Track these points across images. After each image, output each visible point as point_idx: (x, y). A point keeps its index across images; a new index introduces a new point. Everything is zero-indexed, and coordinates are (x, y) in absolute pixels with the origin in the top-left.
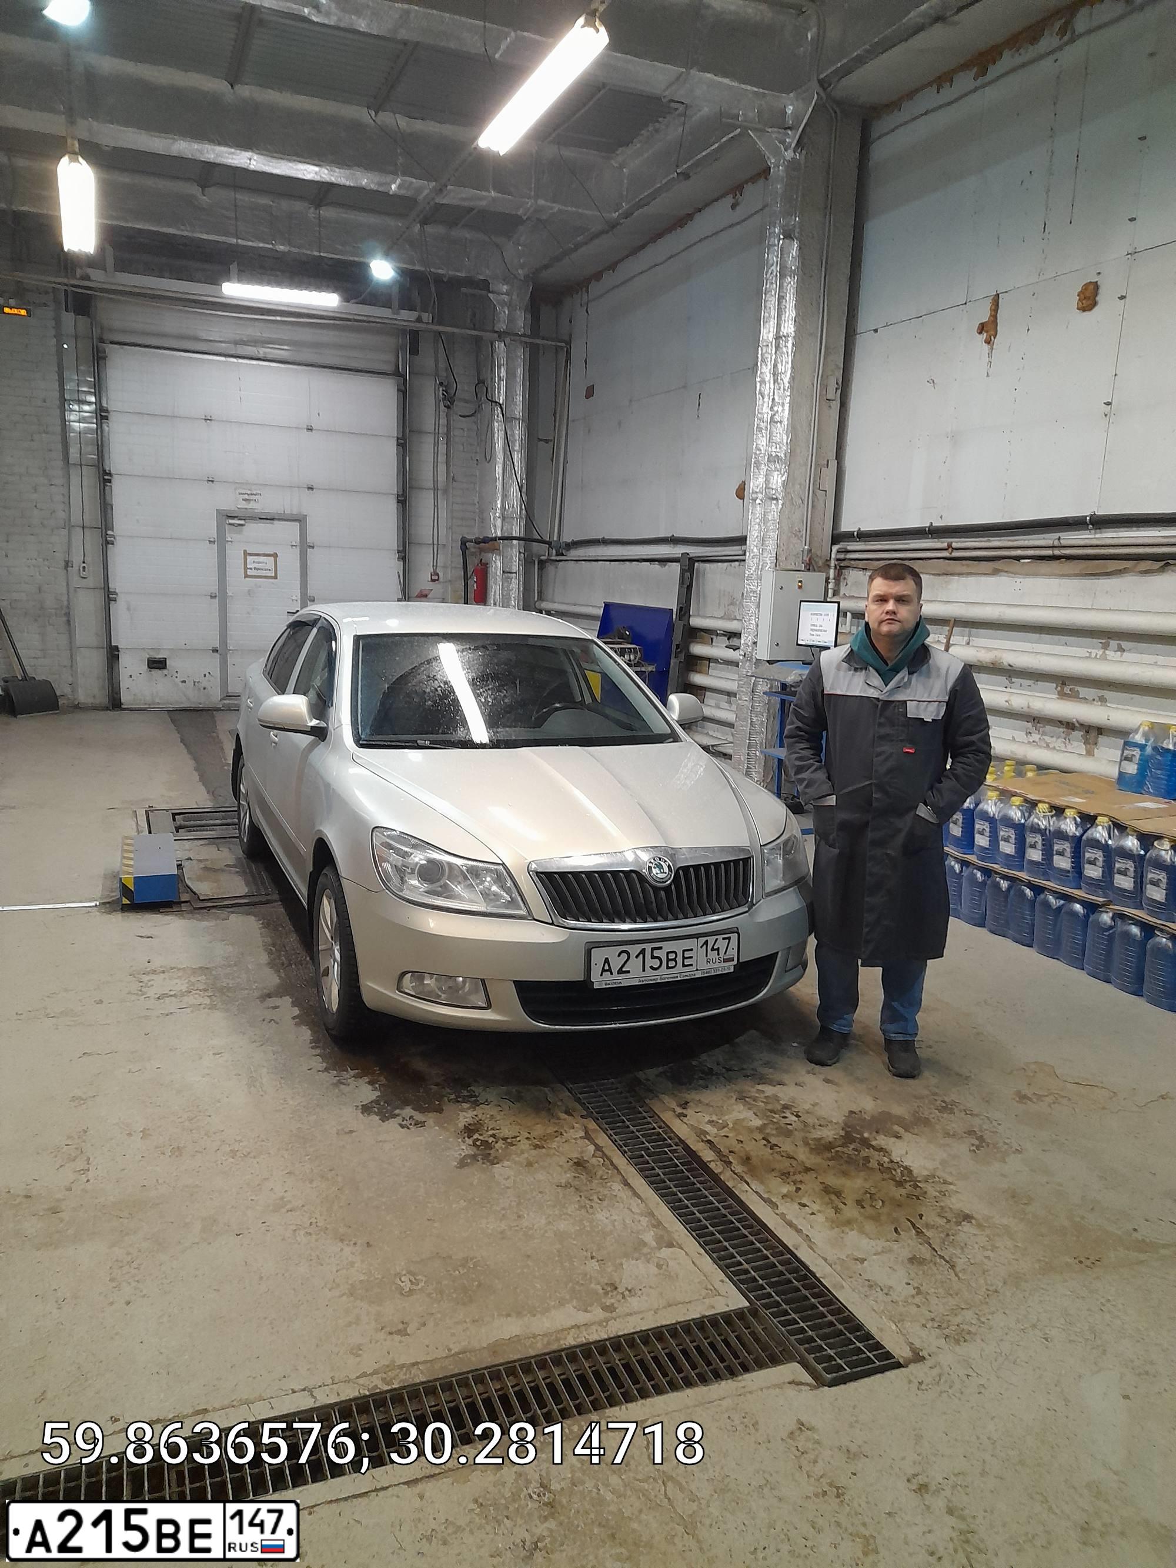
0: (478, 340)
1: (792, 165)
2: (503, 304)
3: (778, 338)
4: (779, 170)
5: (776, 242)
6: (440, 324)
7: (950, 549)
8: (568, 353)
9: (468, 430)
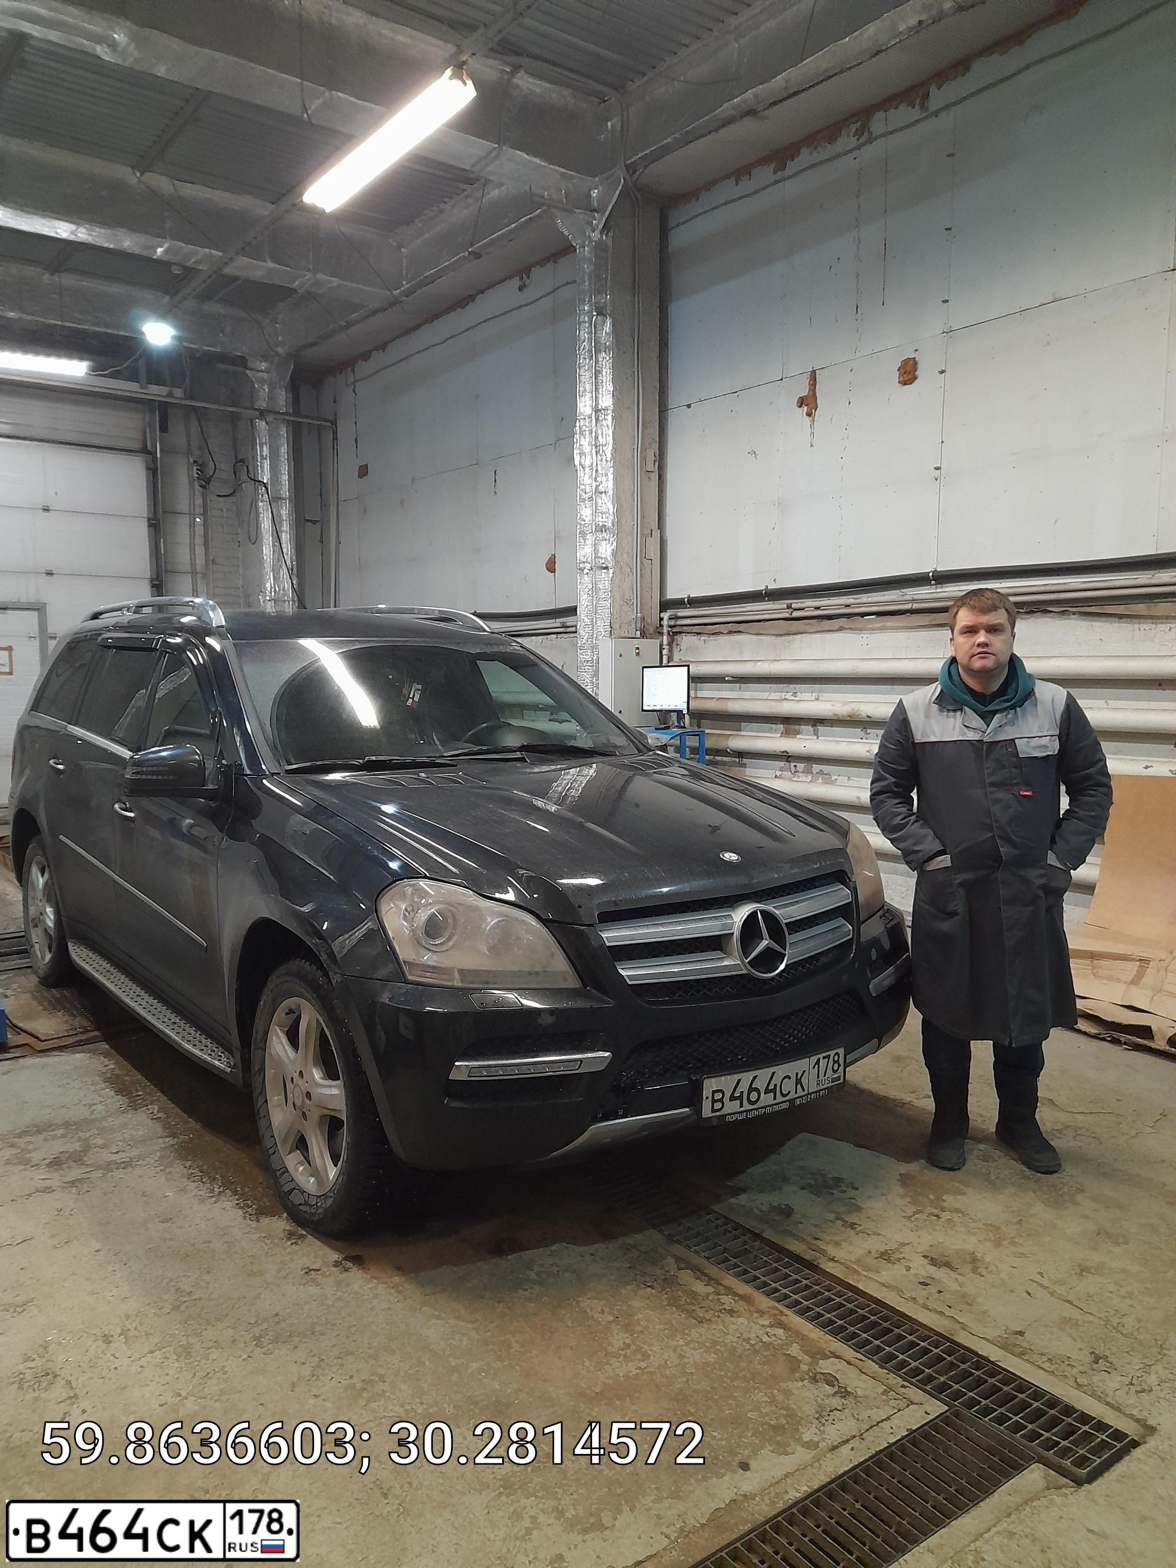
0: (236, 417)
1: (600, 248)
2: (262, 381)
4: (585, 251)
5: (586, 319)
6: (192, 398)
7: (790, 610)
8: (335, 433)
9: (227, 510)
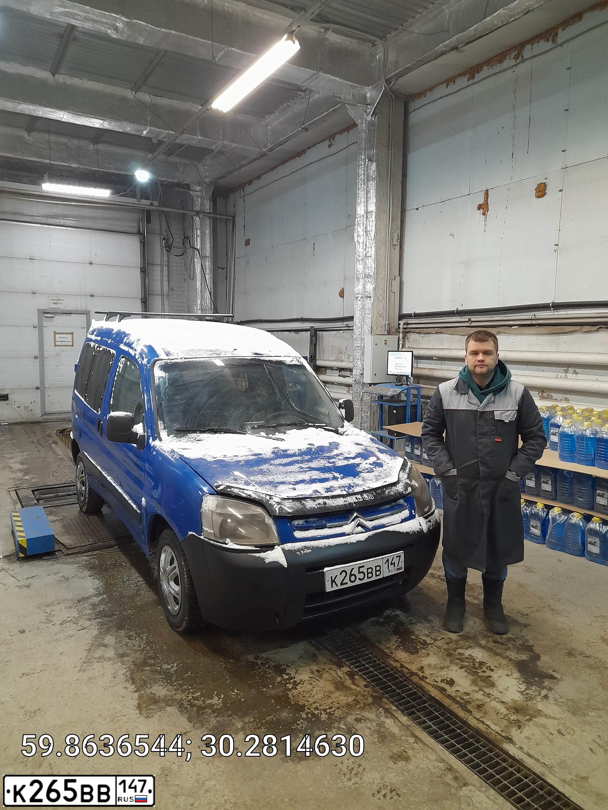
0: (184, 216)
1: (371, 124)
2: (198, 196)
3: (367, 213)
4: (363, 126)
5: (363, 163)
6: (163, 206)
7: (470, 322)
8: (234, 222)
9: (179, 263)
